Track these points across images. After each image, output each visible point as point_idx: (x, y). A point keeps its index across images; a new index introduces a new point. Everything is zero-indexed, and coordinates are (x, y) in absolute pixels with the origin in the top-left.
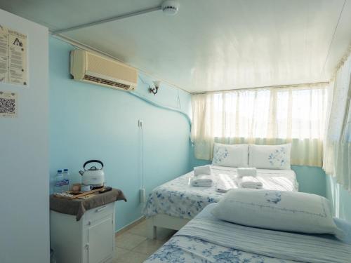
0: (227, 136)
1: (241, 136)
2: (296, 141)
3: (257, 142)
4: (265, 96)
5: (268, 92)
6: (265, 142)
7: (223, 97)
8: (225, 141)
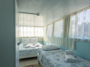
0: (24, 36)
1: (28, 36)
2: (38, 37)
3: (31, 37)
4: (32, 28)
5: (33, 27)
6: (33, 37)
7: (23, 27)
8: (24, 38)
